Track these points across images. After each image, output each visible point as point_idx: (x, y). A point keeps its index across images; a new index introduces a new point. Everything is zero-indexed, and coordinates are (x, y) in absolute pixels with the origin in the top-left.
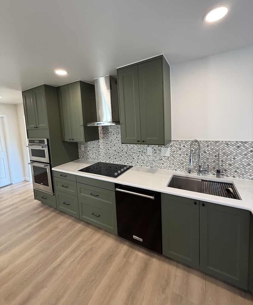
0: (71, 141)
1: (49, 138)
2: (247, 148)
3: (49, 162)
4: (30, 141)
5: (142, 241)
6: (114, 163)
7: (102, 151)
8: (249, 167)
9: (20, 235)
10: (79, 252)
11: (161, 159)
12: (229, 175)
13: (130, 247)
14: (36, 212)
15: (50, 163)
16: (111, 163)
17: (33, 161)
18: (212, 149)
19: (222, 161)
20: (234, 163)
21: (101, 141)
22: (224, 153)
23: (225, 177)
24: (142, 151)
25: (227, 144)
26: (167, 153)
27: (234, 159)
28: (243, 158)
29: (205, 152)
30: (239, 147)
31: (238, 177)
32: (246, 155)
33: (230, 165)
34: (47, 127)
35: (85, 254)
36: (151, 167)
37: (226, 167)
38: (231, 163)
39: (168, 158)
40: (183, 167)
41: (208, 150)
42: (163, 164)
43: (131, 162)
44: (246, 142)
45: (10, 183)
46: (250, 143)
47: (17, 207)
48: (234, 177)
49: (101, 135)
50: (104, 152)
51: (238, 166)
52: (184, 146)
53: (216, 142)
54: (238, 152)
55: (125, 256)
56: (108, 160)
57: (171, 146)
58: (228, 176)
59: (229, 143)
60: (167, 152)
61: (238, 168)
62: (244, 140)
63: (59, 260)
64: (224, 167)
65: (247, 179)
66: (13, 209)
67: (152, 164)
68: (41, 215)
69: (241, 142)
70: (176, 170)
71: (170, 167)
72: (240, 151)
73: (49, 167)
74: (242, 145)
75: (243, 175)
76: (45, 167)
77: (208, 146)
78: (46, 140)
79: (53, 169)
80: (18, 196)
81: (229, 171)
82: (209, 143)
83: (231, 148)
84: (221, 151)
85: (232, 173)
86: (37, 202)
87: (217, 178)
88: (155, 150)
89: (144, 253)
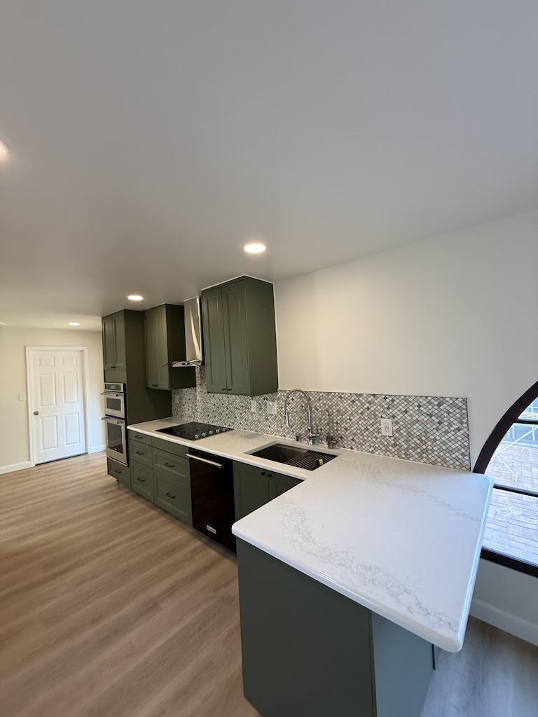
0: (155, 387)
1: (126, 382)
2: (363, 404)
3: (124, 417)
4: (106, 387)
5: (215, 533)
6: (213, 424)
7: (200, 406)
8: (367, 433)
9: (77, 514)
10: (137, 540)
11: (268, 419)
12: (346, 446)
13: (206, 544)
14: (105, 491)
15: (125, 419)
16: (210, 423)
17: (108, 416)
18: (325, 405)
19: (337, 423)
20: (350, 427)
21: (198, 389)
22: (338, 411)
23: (342, 448)
24: (246, 406)
25: (341, 397)
26: (273, 410)
27: (350, 419)
28: (360, 419)
29: (317, 409)
30: (353, 402)
31: (356, 449)
32: (362, 414)
33: (346, 429)
34: (125, 368)
35: (144, 543)
36: (256, 431)
37: (341, 432)
38: (347, 426)
39: (275, 417)
40: (293, 431)
41: (320, 407)
42: (270, 427)
43: (233, 423)
44: (361, 395)
45: (84, 452)
46: (365, 395)
47: (84, 484)
48: (352, 448)
49: (198, 381)
50: (202, 407)
51: (355, 431)
52: (293, 399)
53: (329, 394)
54: (353, 409)
55: (191, 552)
56: (206, 419)
57: (278, 398)
58: (344, 447)
59: (343, 396)
60: (273, 407)
61: (355, 434)
62: (358, 392)
63: (111, 544)
64: (339, 432)
65: (366, 453)
66: (80, 485)
67: (257, 426)
68: (110, 496)
69: (356, 394)
70: (285, 436)
71: (278, 431)
72: (355, 407)
73: (124, 424)
74: (357, 399)
75: (362, 445)
76: (119, 424)
77: (320, 400)
78: (122, 385)
79: (128, 427)
80: (91, 470)
81: (345, 438)
82: (321, 395)
83: (347, 403)
84: (334, 407)
85: (349, 443)
86: (112, 479)
87: (330, 450)
88: (260, 404)
89: (218, 552)
